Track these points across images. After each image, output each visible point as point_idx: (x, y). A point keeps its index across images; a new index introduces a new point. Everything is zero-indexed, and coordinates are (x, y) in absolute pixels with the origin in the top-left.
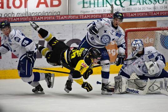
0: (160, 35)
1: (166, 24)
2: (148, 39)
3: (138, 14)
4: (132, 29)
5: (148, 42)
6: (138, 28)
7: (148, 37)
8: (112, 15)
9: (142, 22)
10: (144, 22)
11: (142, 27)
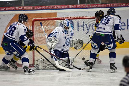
0: (60, 23)
1: (64, 15)
2: (50, 26)
3: (43, 7)
4: (38, 18)
5: (50, 29)
6: (42, 18)
7: (50, 25)
8: (22, 8)
9: (46, 13)
10: (47, 13)
11: (46, 17)
